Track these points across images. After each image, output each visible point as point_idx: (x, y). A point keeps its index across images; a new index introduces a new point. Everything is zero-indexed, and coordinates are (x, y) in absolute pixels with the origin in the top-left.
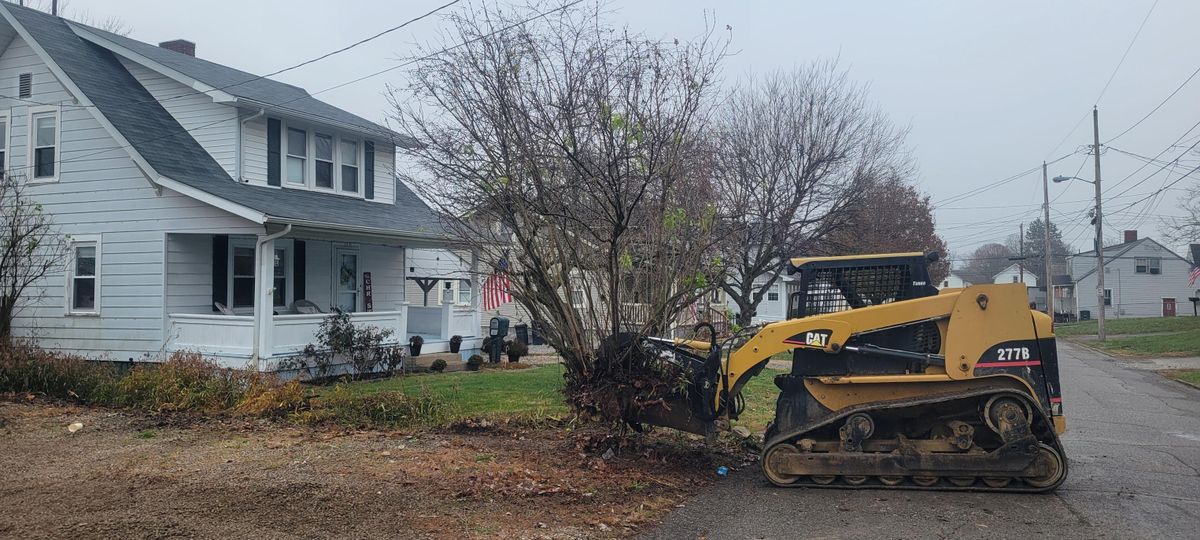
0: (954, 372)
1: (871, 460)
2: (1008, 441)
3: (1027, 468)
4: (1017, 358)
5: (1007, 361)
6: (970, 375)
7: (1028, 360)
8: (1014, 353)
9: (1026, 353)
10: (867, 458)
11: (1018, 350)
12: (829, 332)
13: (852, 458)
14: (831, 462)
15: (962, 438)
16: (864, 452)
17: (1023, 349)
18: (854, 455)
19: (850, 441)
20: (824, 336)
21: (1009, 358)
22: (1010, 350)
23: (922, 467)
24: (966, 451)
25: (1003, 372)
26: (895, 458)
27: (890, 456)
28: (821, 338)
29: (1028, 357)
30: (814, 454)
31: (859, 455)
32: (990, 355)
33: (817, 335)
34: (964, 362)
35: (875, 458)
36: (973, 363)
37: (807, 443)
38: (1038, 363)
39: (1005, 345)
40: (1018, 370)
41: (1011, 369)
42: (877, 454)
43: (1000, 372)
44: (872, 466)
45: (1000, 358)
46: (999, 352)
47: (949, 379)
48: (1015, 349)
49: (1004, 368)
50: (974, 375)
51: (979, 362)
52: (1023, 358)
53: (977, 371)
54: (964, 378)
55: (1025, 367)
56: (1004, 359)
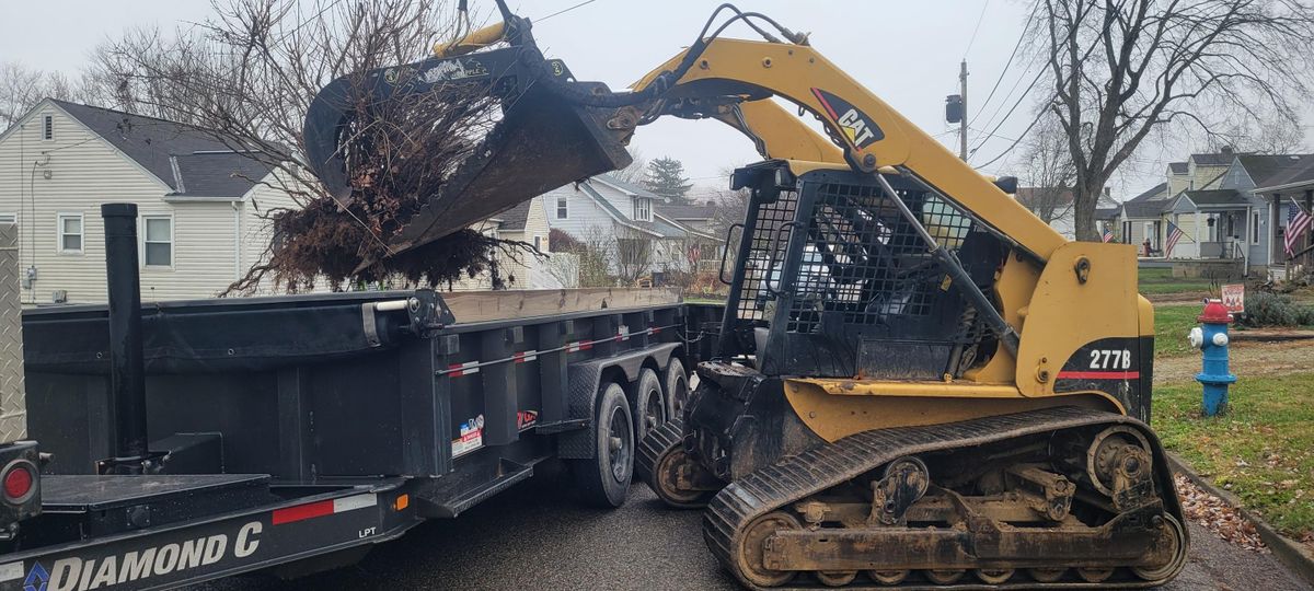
0: (1026, 382)
1: (922, 542)
2: (1124, 508)
3: (1145, 552)
4: (1115, 366)
5: (1101, 370)
6: (1048, 391)
7: (1128, 370)
8: (1113, 357)
9: (1127, 359)
10: (916, 539)
11: (1118, 353)
13: (892, 538)
14: (859, 547)
16: (911, 526)
17: (1124, 353)
18: (894, 532)
19: (890, 506)
21: (1105, 366)
22: (1107, 353)
23: (1002, 554)
24: (1059, 524)
25: (1094, 389)
26: (960, 538)
27: (951, 532)
29: (1130, 365)
30: (827, 532)
31: (903, 532)
32: (1080, 359)
34: (1041, 367)
35: (928, 538)
36: (1055, 370)
37: (816, 510)
38: (1137, 375)
39: (1100, 344)
40: (1114, 386)
41: (1106, 385)
42: (929, 532)
43: (1089, 388)
44: (922, 552)
45: (1094, 365)
46: (1092, 355)
47: (1017, 396)
48: (1114, 352)
49: (1096, 381)
50: (1055, 390)
51: (1064, 369)
52: (1124, 367)
53: (1059, 385)
54: (1040, 395)
55: (1122, 381)
56: (1097, 366)
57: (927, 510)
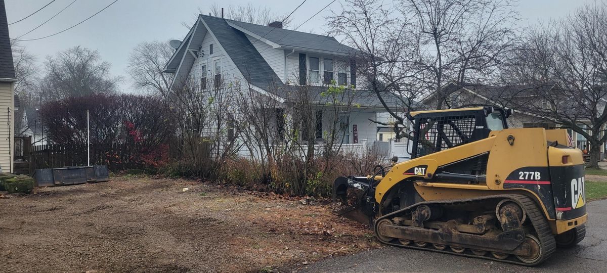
0: (490, 185)
1: (426, 233)
2: (506, 230)
3: (516, 249)
4: (532, 178)
5: (525, 180)
6: (501, 187)
7: (539, 180)
8: (530, 175)
9: (538, 176)
10: (424, 232)
11: (533, 173)
12: (426, 167)
13: (417, 230)
14: (407, 232)
15: (479, 225)
16: (425, 228)
17: (536, 173)
18: (418, 229)
19: (416, 220)
20: (424, 169)
21: (526, 178)
22: (527, 173)
24: (481, 234)
25: (522, 188)
26: (439, 234)
27: (437, 232)
28: (422, 170)
29: (539, 178)
30: (399, 227)
31: (422, 229)
32: (514, 175)
33: (420, 168)
34: (497, 178)
35: (428, 232)
36: (503, 179)
37: (396, 220)
38: (548, 183)
39: (524, 169)
40: (532, 187)
41: (527, 186)
42: (430, 230)
43: (520, 187)
44: (427, 236)
45: (521, 178)
46: (520, 173)
47: (488, 189)
48: (530, 173)
49: (523, 184)
50: (504, 188)
51: (506, 180)
52: (536, 178)
53: (505, 185)
54: (497, 189)
55: (536, 185)
56: (523, 178)
57: (438, 225)
